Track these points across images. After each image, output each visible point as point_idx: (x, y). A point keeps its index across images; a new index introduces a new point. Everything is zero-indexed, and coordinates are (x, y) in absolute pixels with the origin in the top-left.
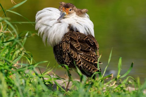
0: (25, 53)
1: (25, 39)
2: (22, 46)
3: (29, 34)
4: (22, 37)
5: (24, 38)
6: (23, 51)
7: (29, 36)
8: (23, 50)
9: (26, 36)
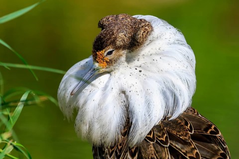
0: (15, 147)
1: (20, 108)
2: (10, 128)
3: (30, 97)
4: (12, 104)
5: (16, 107)
6: (11, 142)
7: (30, 103)
8: (9, 139)
9: (22, 101)
